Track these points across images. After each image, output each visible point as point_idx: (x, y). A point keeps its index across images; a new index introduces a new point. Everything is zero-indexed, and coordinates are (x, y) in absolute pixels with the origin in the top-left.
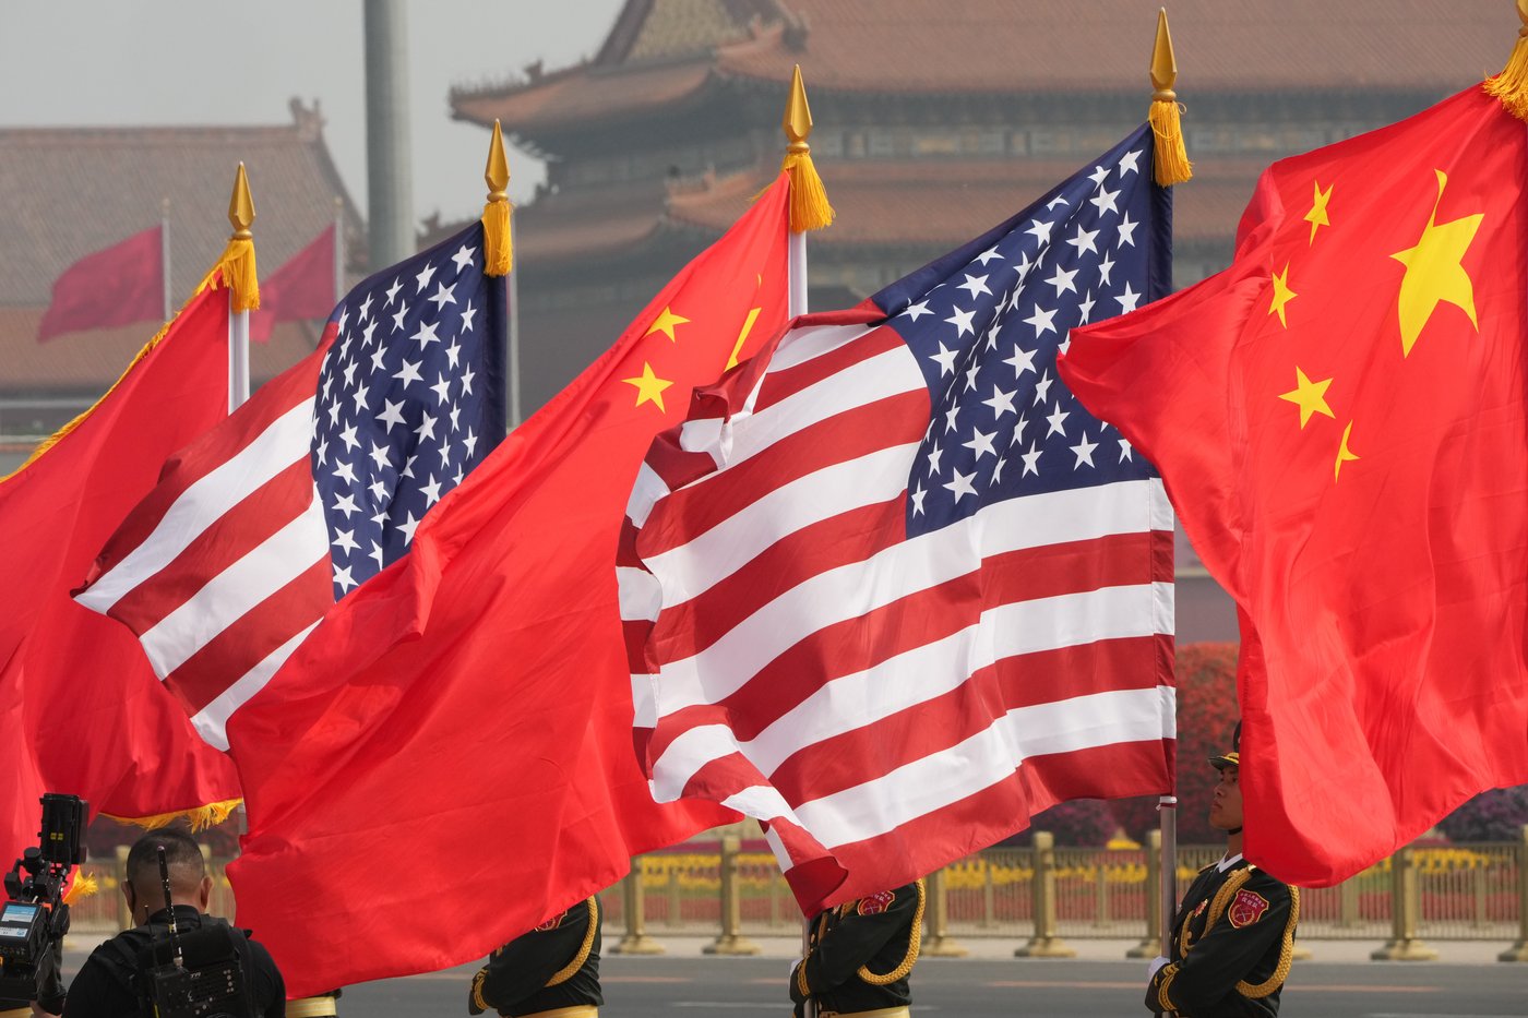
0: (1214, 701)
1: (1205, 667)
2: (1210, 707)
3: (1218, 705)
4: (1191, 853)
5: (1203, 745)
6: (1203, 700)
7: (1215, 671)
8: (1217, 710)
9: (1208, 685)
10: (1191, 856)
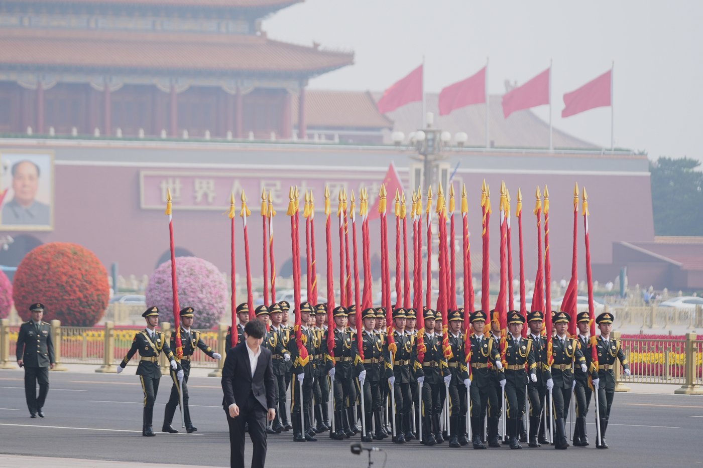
0: (63, 267)
1: (59, 253)
2: (61, 269)
3: (64, 268)
4: (71, 329)
5: (58, 284)
6: (58, 266)
7: (63, 254)
8: (64, 271)
9: (60, 260)
10: (71, 332)
